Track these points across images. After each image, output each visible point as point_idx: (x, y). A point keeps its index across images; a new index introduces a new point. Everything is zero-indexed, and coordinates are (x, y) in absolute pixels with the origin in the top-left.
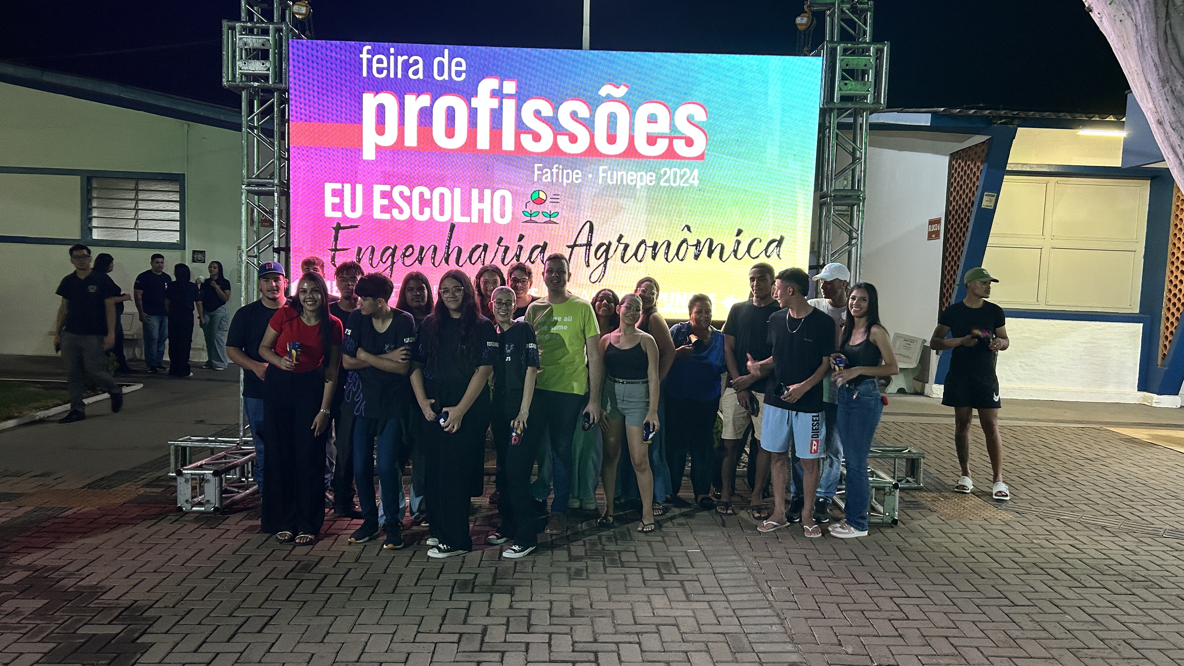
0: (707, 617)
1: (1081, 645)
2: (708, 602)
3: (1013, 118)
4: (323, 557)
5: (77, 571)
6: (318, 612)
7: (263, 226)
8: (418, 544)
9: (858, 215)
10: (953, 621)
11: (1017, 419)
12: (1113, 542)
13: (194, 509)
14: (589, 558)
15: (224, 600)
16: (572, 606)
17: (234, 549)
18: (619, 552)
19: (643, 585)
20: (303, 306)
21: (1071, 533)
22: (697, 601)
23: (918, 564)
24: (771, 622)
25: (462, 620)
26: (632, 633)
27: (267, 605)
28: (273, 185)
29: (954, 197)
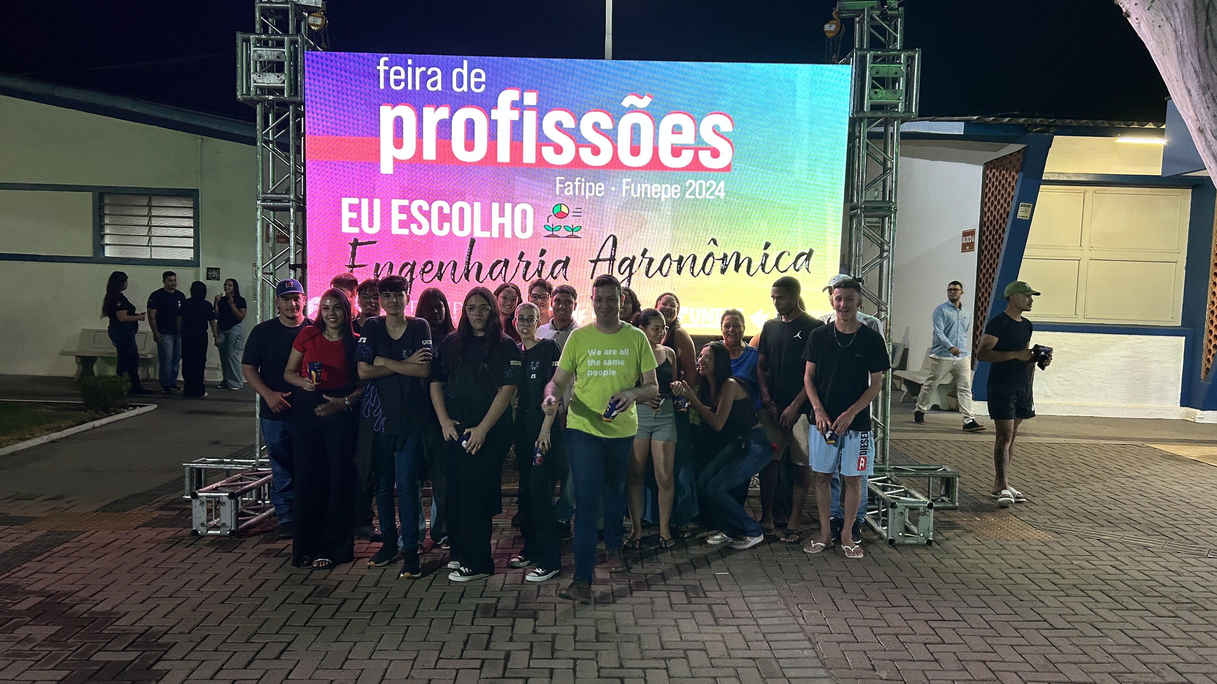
0: (737, 642)
1: (1122, 669)
2: (738, 626)
3: (1049, 126)
4: (341, 581)
5: (92, 596)
6: (337, 638)
7: (279, 242)
8: (439, 568)
9: (890, 227)
10: (990, 645)
11: (1054, 436)
12: (1155, 562)
13: (209, 532)
14: (615, 582)
15: (241, 625)
16: (597, 631)
17: (251, 573)
18: (646, 575)
19: (670, 609)
20: (326, 324)
21: (1111, 553)
22: (725, 625)
23: (954, 586)
24: (803, 646)
25: (484, 646)
26: (659, 659)
27: (285, 630)
28: (289, 200)
29: (989, 208)
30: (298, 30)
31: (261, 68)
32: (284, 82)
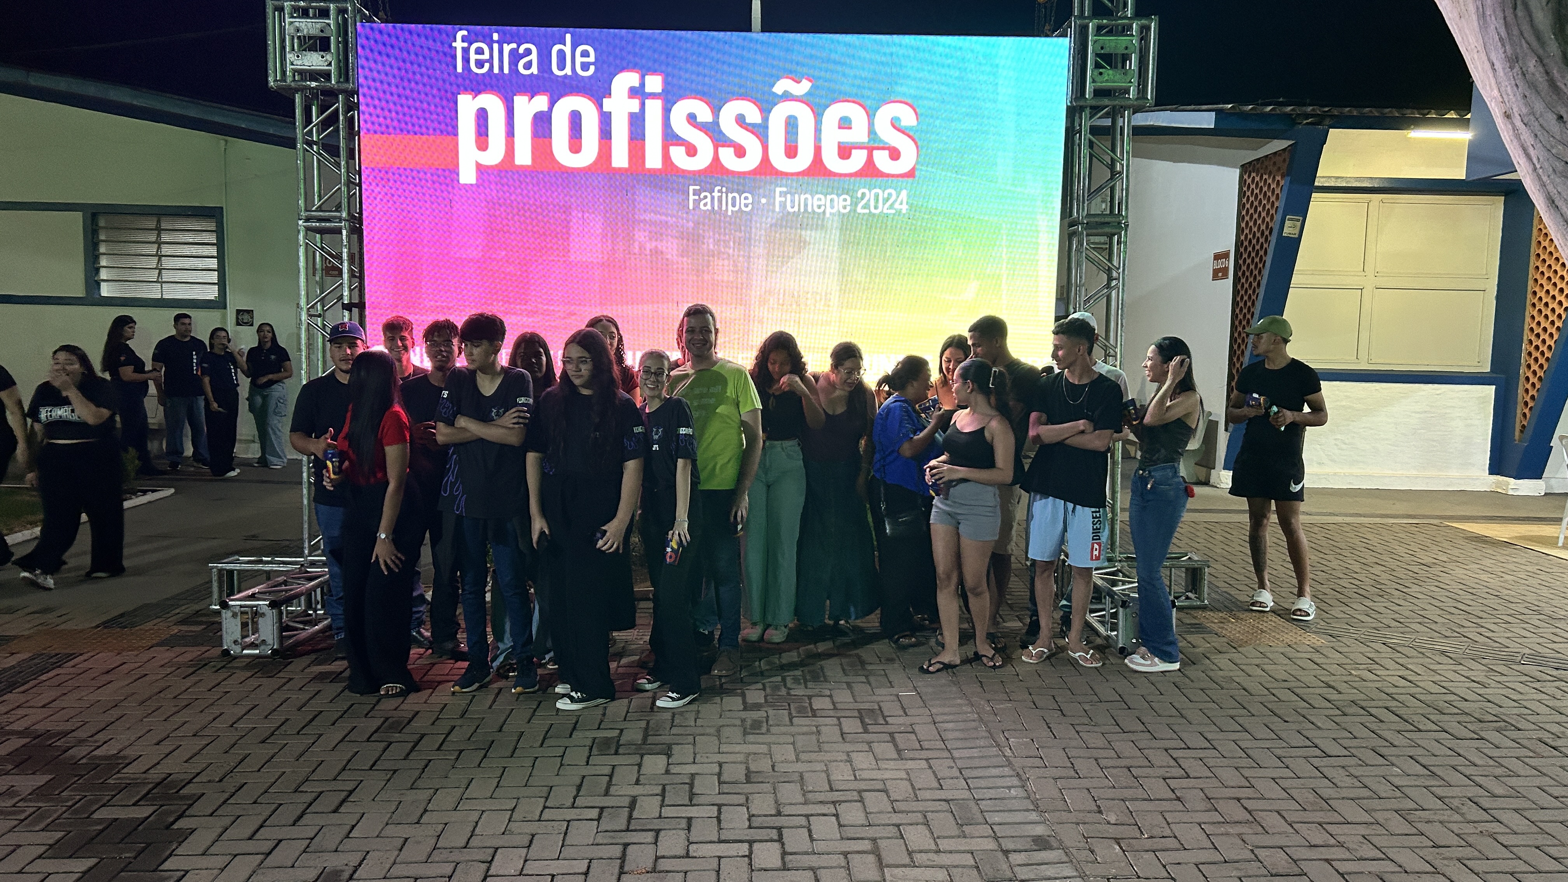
0: (925, 780)
1: (1412, 805)
2: (927, 760)
3: (1323, 117)
4: (417, 713)
5: (92, 736)
6: (413, 784)
7: (328, 274)
9: (1119, 249)
10: (1247, 778)
11: (1331, 514)
12: (1455, 671)
13: (245, 652)
14: (770, 706)
15: (287, 770)
16: (747, 768)
17: (299, 704)
18: (810, 697)
19: (841, 739)
21: (1400, 661)
22: (911, 759)
23: (1201, 706)
24: (1010, 784)
25: (602, 791)
26: (827, 803)
27: (344, 776)
28: (340, 220)
29: (1247, 223)
31: (300, 45)
32: (330, 64)
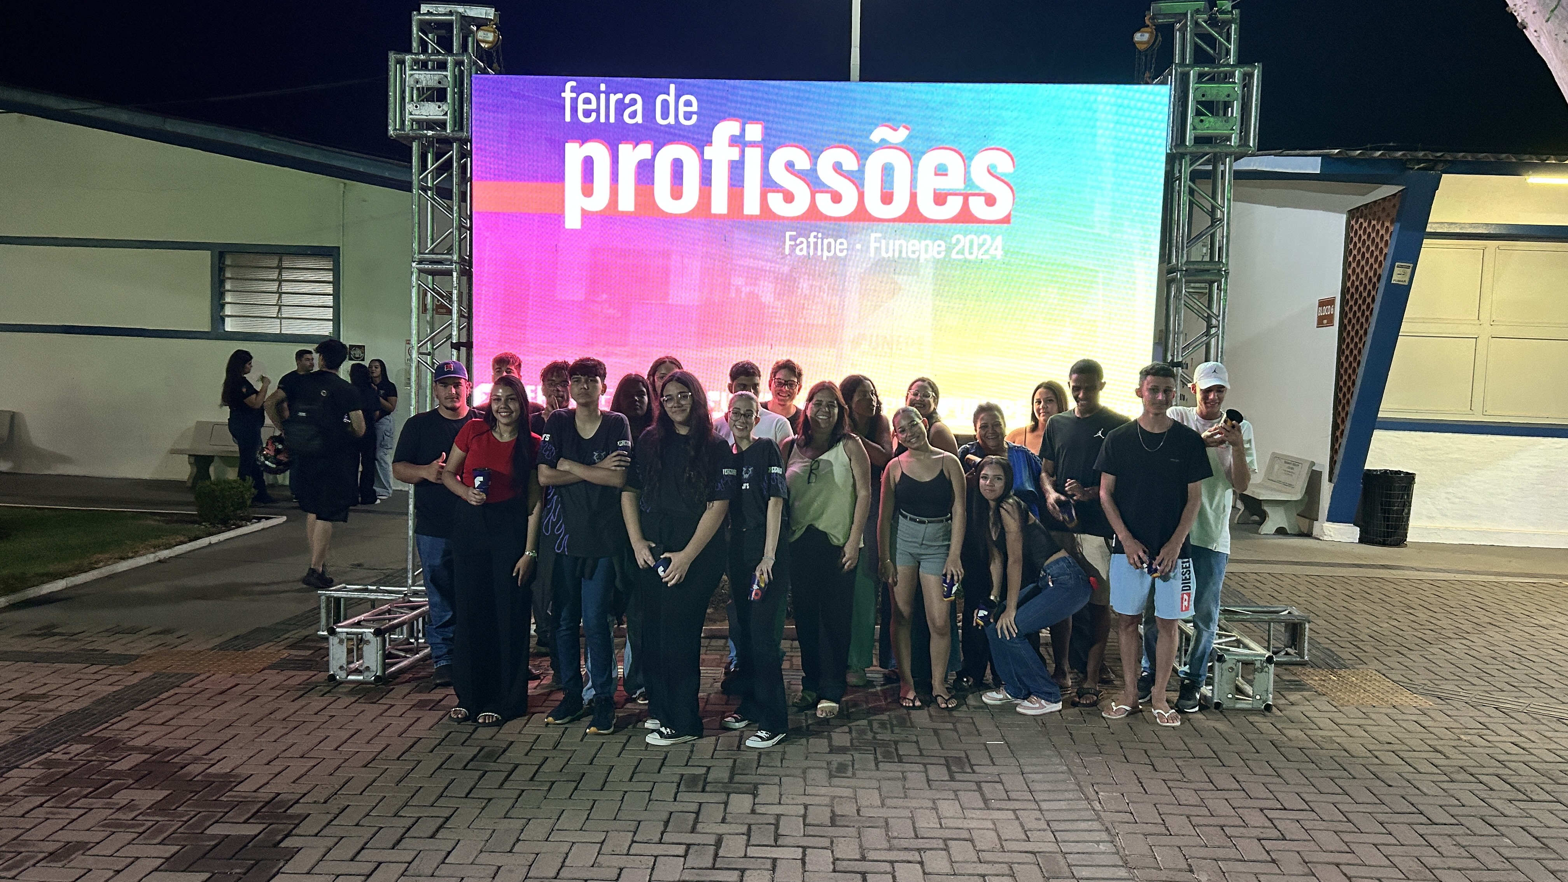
0: (1012, 831)
1: (1522, 878)
2: (1014, 811)
3: (1436, 161)
4: (512, 743)
5: (206, 755)
6: (507, 813)
7: (438, 313)
8: (634, 727)
9: (1219, 295)
10: (1346, 843)
11: (1441, 571)
13: (350, 677)
14: (856, 750)
15: (387, 795)
16: (832, 811)
17: (401, 730)
18: (896, 743)
19: (927, 787)
20: (496, 420)
21: (1513, 727)
22: (999, 809)
23: (1300, 766)
24: (1098, 839)
25: (690, 827)
26: (912, 850)
27: (441, 802)
28: (452, 262)
29: (1354, 269)
30: (464, 47)
31: (419, 96)
32: (446, 114)
